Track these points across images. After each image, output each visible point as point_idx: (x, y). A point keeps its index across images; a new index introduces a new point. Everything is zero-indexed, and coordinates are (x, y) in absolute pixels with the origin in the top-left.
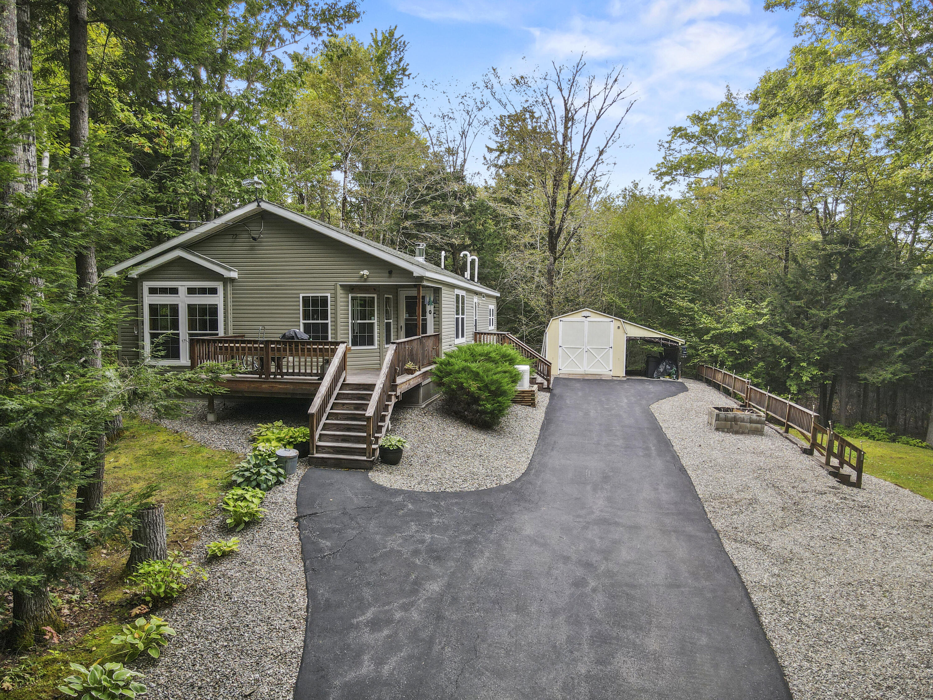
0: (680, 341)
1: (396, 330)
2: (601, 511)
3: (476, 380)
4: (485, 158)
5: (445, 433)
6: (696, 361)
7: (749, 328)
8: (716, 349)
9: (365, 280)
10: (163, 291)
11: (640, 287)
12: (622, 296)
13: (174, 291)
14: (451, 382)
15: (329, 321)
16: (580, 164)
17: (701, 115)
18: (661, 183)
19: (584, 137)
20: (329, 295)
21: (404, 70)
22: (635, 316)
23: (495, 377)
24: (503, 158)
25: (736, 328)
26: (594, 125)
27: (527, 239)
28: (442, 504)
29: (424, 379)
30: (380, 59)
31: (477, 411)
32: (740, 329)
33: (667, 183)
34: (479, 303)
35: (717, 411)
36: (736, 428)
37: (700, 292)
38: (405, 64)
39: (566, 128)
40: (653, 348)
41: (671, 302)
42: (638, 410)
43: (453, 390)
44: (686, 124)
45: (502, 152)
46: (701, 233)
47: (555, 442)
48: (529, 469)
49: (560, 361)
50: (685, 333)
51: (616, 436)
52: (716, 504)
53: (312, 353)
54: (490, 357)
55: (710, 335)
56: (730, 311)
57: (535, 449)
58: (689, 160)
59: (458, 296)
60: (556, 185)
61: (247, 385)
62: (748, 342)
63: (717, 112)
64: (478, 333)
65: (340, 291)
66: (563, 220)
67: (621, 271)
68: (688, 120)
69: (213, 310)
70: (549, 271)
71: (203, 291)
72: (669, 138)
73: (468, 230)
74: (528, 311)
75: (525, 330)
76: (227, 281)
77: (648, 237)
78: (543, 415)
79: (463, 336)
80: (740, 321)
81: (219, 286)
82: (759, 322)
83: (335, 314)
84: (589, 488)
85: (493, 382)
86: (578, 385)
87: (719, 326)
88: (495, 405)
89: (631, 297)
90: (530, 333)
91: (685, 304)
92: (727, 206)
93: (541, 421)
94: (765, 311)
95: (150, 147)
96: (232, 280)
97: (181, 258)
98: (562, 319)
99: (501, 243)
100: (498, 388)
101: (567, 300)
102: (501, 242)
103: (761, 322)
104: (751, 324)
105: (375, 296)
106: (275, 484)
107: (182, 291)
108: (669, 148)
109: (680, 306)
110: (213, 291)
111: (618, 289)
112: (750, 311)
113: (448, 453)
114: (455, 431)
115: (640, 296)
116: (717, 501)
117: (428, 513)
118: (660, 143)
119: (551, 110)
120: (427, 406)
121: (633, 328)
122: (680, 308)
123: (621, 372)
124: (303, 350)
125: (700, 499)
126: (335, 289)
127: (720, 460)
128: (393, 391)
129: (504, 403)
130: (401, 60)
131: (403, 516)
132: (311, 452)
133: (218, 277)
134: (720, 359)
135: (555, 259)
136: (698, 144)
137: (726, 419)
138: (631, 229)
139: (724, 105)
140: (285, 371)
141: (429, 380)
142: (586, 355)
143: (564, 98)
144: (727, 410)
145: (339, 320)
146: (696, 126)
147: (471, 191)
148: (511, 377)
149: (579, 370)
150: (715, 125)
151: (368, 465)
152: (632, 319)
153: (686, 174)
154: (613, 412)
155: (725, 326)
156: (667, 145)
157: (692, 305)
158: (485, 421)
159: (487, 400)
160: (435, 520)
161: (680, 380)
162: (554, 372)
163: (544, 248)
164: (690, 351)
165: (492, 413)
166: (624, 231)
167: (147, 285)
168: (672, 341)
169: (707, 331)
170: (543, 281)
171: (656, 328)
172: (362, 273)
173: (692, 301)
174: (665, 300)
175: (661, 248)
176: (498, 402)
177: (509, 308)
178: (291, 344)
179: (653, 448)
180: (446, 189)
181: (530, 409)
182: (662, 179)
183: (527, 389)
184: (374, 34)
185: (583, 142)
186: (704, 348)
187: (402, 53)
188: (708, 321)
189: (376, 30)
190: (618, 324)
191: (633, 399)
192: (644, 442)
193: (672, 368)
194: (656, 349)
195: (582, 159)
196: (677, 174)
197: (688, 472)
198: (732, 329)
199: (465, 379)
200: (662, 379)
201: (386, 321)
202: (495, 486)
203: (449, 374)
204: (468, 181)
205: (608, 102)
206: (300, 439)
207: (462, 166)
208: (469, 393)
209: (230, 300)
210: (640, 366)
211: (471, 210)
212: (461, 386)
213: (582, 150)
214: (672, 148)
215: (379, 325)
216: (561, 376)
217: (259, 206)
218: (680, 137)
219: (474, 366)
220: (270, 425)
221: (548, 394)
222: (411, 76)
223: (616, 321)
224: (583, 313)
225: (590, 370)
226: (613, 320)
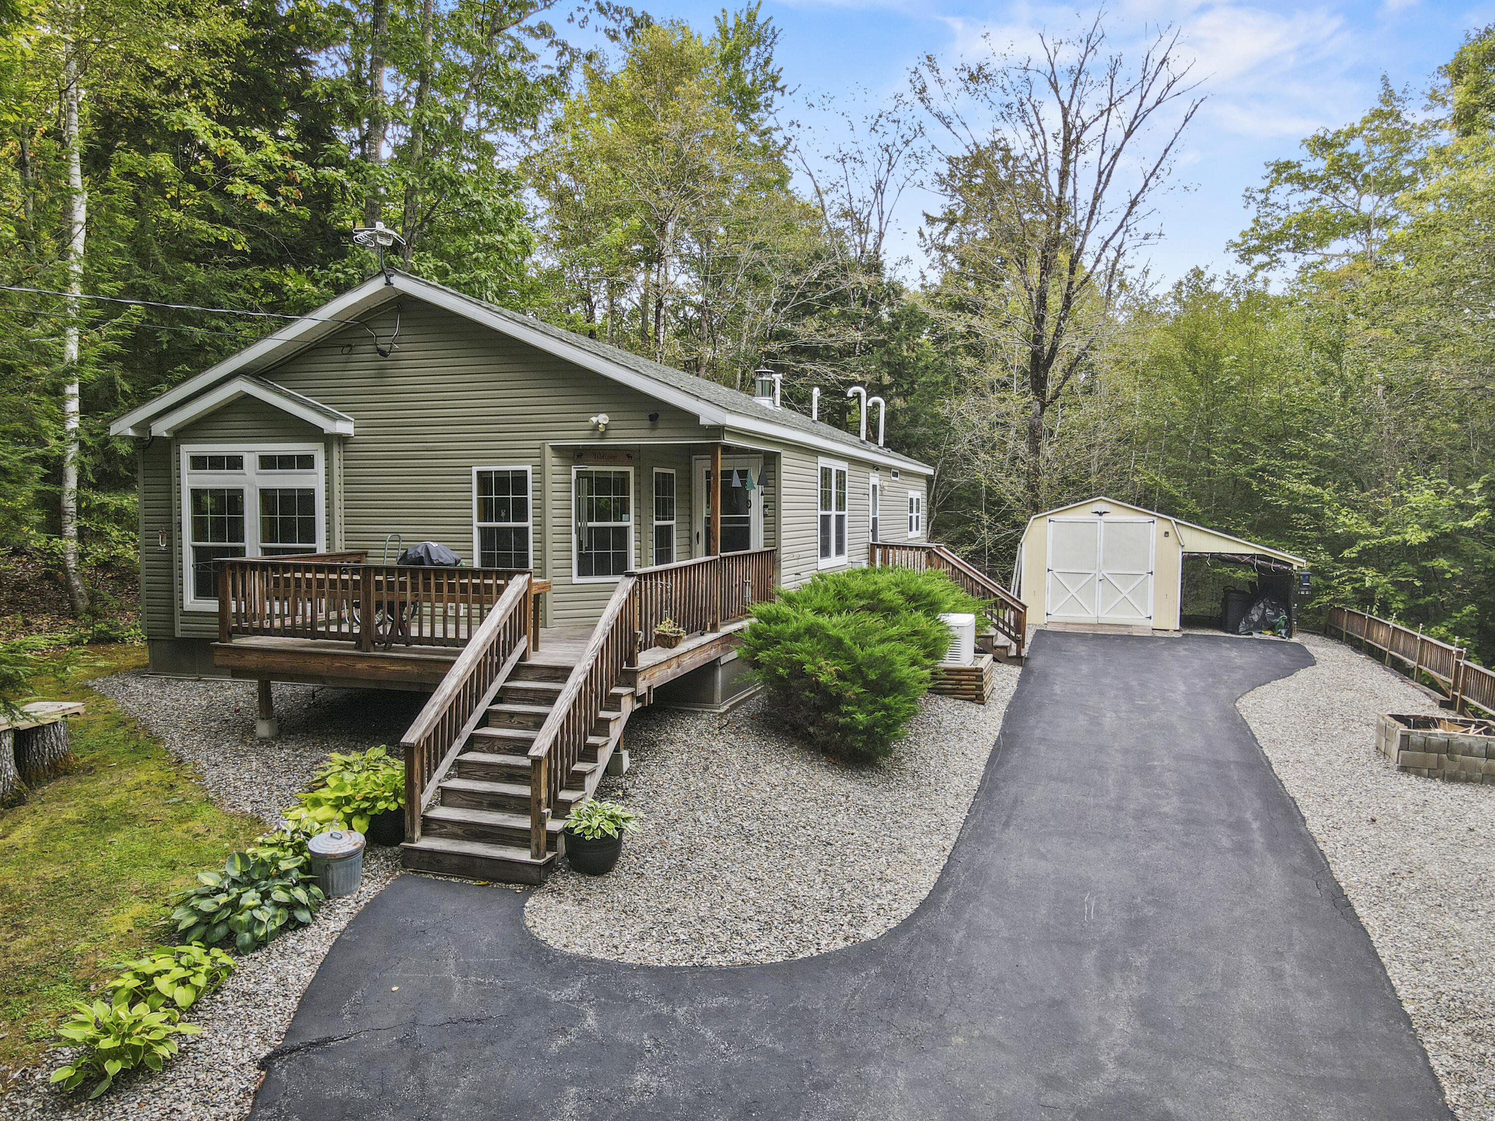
0: (1298, 562)
1: (686, 541)
2: (1122, 1061)
3: (836, 657)
4: (921, 234)
5: (756, 779)
6: (1325, 599)
7: (1445, 535)
8: (1370, 577)
9: (603, 436)
10: (216, 463)
11: (1208, 456)
12: (1170, 473)
13: (235, 463)
14: (777, 661)
15: (529, 524)
16: (1091, 228)
17: (1329, 137)
18: (1249, 268)
19: (1100, 174)
20: (529, 468)
21: (774, 79)
22: (1198, 510)
23: (879, 650)
24: (953, 235)
25: (1415, 536)
26: (1120, 150)
27: (994, 372)
28: (680, 1011)
29: (727, 650)
30: (731, 59)
31: (837, 727)
32: (1423, 537)
33: (1262, 266)
34: (882, 488)
35: (1402, 728)
36: (1450, 767)
37: (1333, 464)
38: (777, 69)
39: (1066, 161)
40: (1234, 572)
41: (1272, 485)
42: (1210, 712)
43: (781, 678)
44: (1298, 154)
45: (952, 222)
46: (1335, 351)
47: (1016, 801)
48: (939, 887)
49: (1048, 598)
50: (1302, 545)
51: (1162, 785)
52: (1454, 1037)
53: (458, 594)
54: (881, 601)
55: (1356, 549)
56: (1402, 501)
57: (966, 821)
58: (1304, 222)
59: (826, 473)
60: (1047, 267)
61: (327, 662)
62: (1442, 563)
63: (1362, 129)
64: (879, 546)
65: (551, 460)
66: (1058, 333)
67: (1172, 426)
68: (1304, 147)
69: (307, 497)
70: (1030, 428)
71: (286, 462)
72: (1266, 183)
73: (885, 358)
74: (994, 503)
75: (987, 537)
76: (331, 441)
77: (1226, 359)
78: (1000, 722)
79: (840, 550)
80: (1423, 521)
81: (317, 450)
82: (1465, 524)
83: (541, 507)
84: (1089, 959)
85: (873, 662)
86: (1082, 649)
87: (1376, 531)
88: (878, 714)
89: (1190, 476)
90: (996, 544)
91: (1302, 488)
92: (1394, 293)
93: (992, 741)
94: (1478, 500)
95: (266, 201)
96: (343, 439)
97: (245, 399)
98: (1052, 517)
99: (946, 382)
100: (884, 676)
101: (1065, 480)
102: (946, 378)
103: (1469, 524)
104: (1448, 526)
105: (631, 470)
106: (283, 929)
107: (251, 462)
108: (1265, 203)
109: (1292, 492)
110: (306, 462)
111: (1165, 461)
112: (1444, 502)
113: (747, 837)
114: (782, 773)
115: (1209, 473)
116: (1459, 1028)
117: (630, 1046)
118: (1248, 194)
119: (1037, 129)
120: (732, 708)
121: (1196, 535)
122: (1292, 496)
123: (1171, 621)
124: (439, 588)
125: (1407, 1017)
126: (541, 456)
127: (1434, 869)
128: (629, 685)
129: (898, 710)
130: (767, 62)
131: (559, 1059)
132: (409, 835)
133: (312, 433)
134: (1378, 596)
135: (1043, 406)
136: (1323, 192)
137: (1427, 747)
138: (1191, 345)
139: (1378, 114)
140: (414, 632)
141: (734, 655)
142: (1099, 587)
143: (1062, 103)
144: (1427, 722)
145: (550, 521)
146: (1319, 159)
147: (895, 291)
148: (925, 647)
149: (1086, 615)
150: (1357, 154)
151: (534, 874)
152: (1192, 518)
153: (1299, 247)
154: (1155, 717)
155: (1388, 532)
156: (1260, 197)
157: (1319, 490)
158: (855, 749)
159: (859, 702)
160: (640, 1079)
161: (1295, 639)
162: (1034, 620)
163: (1026, 388)
164: (1315, 580)
165: (869, 730)
166: (1176, 351)
167: (187, 451)
168: (1277, 561)
169: (1350, 540)
170: (1023, 447)
171: (1241, 535)
172: (594, 419)
173: (1315, 482)
174: (1262, 480)
175: (1251, 382)
176: (886, 708)
177: (961, 498)
178: (414, 574)
179: (1255, 825)
180: (847, 285)
181: (971, 709)
182: (1250, 260)
183: (968, 666)
184: (721, 18)
185: (1099, 182)
186: (1342, 575)
187: (769, 50)
188: (1353, 521)
189: (724, 11)
190: (1166, 527)
191: (1199, 684)
192: (1231, 805)
193: (1277, 616)
194: (1240, 574)
195: (1095, 217)
196: (1280, 251)
197: (1359, 911)
198: (1407, 537)
199: (808, 653)
200: (1256, 635)
201: (656, 523)
202: (841, 945)
203: (772, 641)
204: (888, 274)
205: (1149, 102)
206: (382, 805)
207: (877, 246)
208: (818, 688)
209: (337, 480)
210: (1208, 607)
211: (893, 324)
212: (797, 669)
213: (1097, 197)
214: (1270, 202)
215: (638, 532)
216: (1049, 628)
217: (388, 283)
218: (1289, 180)
219: (833, 624)
220: (355, 756)
221: (1017, 671)
222: (787, 91)
223: (1160, 521)
224: (1094, 505)
225: (1108, 616)
226: (1155, 518)
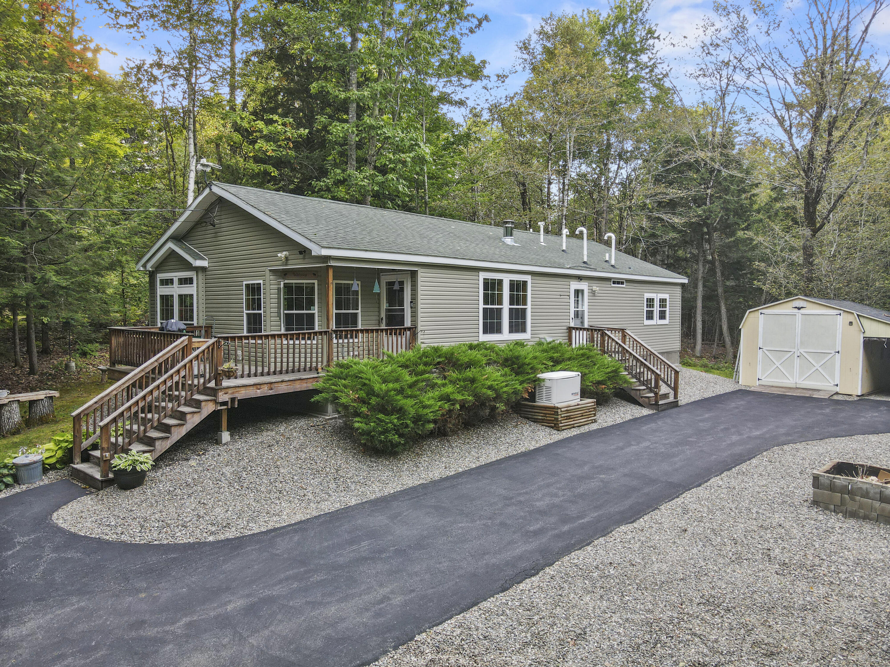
9: (286, 264)
10: (167, 282)
13: (170, 282)
15: (262, 311)
20: (261, 282)
34: (593, 291)
49: (759, 368)
59: (492, 282)
65: (270, 277)
69: (191, 300)
70: (804, 248)
71: (185, 281)
76: (198, 269)
79: (517, 330)
81: (194, 275)
83: (265, 303)
98: (763, 311)
105: (316, 282)
107: (176, 282)
110: (190, 281)
121: (875, 324)
123: (853, 388)
126: (266, 275)
132: (74, 460)
133: (191, 267)
135: (814, 232)
142: (797, 361)
145: (269, 310)
149: (787, 381)
162: (750, 382)
167: (159, 277)
172: (280, 255)
190: (850, 318)
201: (336, 312)
209: (201, 290)
223: (846, 314)
224: (794, 302)
225: (804, 382)
226: (841, 312)
